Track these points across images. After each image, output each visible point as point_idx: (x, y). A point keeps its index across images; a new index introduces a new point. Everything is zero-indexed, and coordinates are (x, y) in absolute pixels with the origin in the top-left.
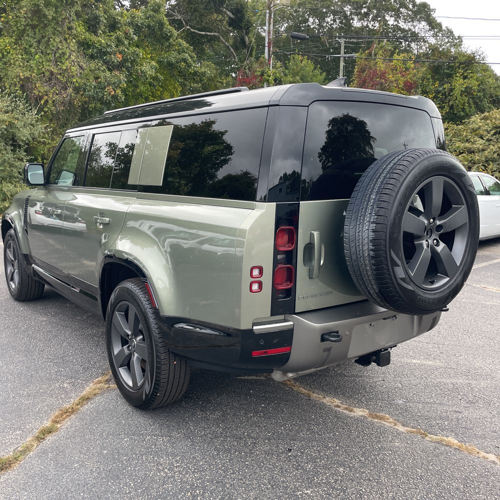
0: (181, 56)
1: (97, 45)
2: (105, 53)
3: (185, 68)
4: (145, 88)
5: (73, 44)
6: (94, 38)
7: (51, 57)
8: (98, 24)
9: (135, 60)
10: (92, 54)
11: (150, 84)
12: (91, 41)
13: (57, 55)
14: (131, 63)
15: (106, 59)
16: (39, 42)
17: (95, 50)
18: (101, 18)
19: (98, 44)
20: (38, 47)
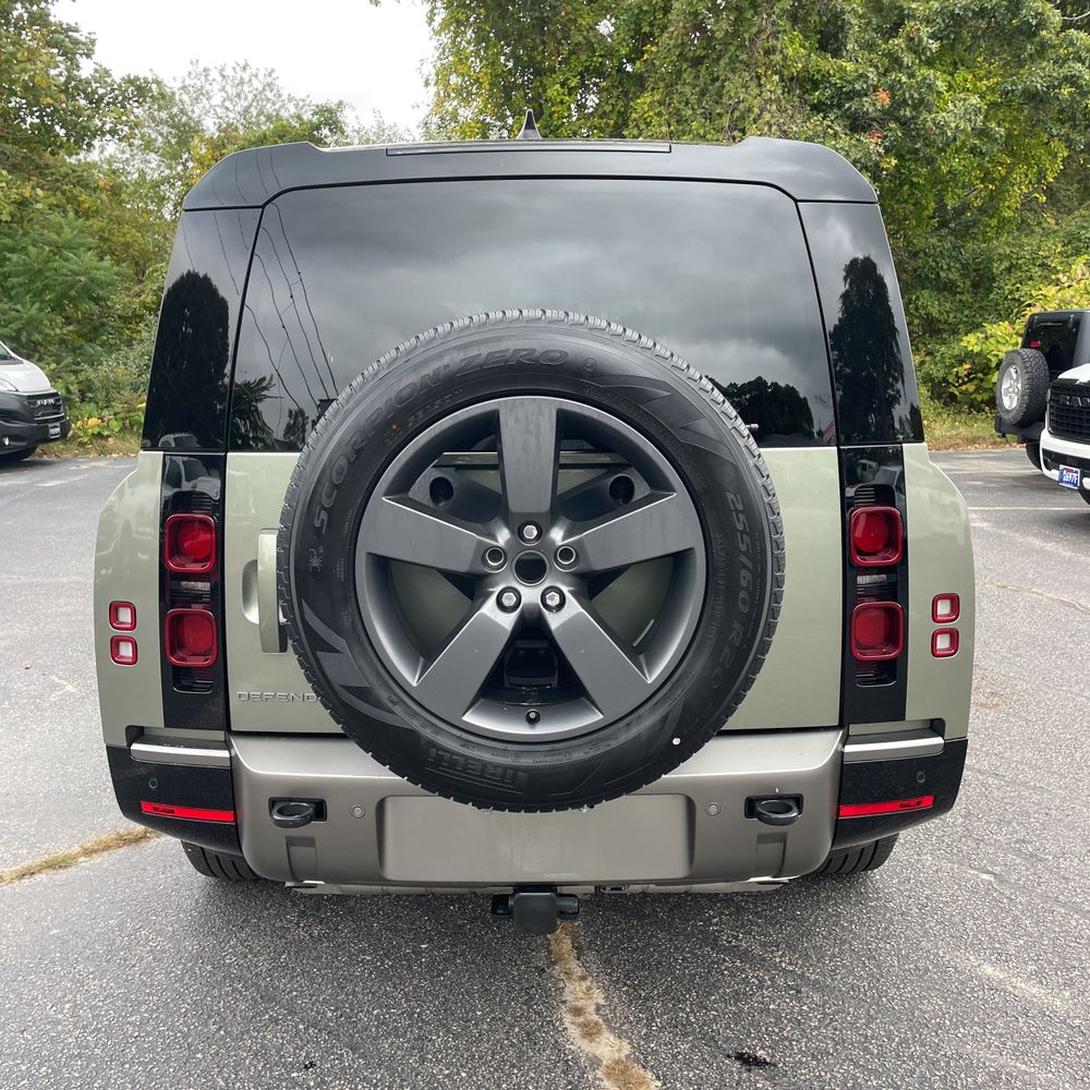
0: (1065, 71)
1: (833, 80)
2: (851, 95)
3: (1073, 99)
4: (963, 162)
5: (772, 84)
6: (827, 64)
7: (725, 121)
8: (843, 31)
9: (922, 101)
10: (820, 101)
11: (973, 150)
12: (819, 71)
13: (737, 114)
14: (915, 107)
15: (850, 108)
16: (703, 93)
17: (828, 92)
18: (845, 17)
19: (838, 75)
20: (699, 102)
